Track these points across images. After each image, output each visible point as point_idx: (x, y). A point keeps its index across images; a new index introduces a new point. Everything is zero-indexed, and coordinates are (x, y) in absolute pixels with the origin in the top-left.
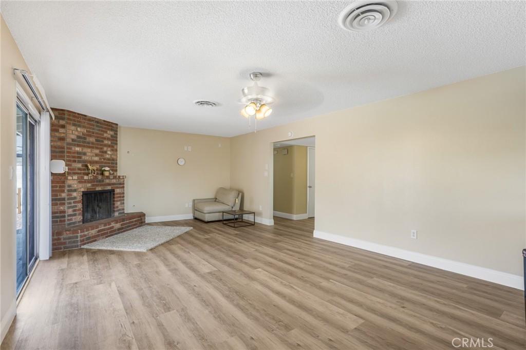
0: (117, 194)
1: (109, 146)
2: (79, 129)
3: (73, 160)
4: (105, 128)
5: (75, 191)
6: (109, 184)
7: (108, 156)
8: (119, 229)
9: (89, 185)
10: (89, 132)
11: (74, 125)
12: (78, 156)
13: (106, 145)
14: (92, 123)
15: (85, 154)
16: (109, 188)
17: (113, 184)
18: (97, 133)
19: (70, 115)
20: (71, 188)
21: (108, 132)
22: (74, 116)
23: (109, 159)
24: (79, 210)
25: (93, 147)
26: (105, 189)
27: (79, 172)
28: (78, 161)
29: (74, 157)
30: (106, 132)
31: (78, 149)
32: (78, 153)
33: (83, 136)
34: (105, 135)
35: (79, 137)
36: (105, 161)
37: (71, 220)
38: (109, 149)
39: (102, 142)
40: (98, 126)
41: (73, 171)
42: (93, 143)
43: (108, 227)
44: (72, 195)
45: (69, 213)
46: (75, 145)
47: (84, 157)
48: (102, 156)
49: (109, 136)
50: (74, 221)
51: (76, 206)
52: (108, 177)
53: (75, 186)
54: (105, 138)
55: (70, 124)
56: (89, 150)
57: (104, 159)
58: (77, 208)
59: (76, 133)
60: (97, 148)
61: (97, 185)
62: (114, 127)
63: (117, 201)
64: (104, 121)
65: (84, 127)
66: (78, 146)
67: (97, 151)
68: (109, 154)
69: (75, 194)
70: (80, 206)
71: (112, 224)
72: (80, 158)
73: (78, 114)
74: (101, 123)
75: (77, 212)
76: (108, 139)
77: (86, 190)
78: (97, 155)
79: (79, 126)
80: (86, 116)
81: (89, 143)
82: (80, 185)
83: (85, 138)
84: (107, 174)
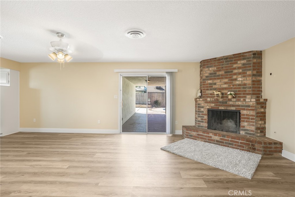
0: (244, 115)
1: (240, 74)
2: (210, 69)
3: (207, 89)
4: (235, 60)
5: (203, 107)
6: (233, 106)
7: (237, 82)
9: (213, 105)
10: (219, 68)
11: (208, 67)
12: (210, 86)
13: (235, 74)
14: (221, 61)
15: (215, 84)
16: (233, 108)
17: (239, 106)
18: (226, 67)
19: (204, 63)
20: (200, 106)
21: (239, 62)
22: (207, 62)
23: (239, 85)
24: (205, 120)
25: (222, 78)
26: (228, 109)
27: (211, 96)
28: (210, 89)
29: (207, 87)
30: (236, 63)
31: (210, 82)
32: (210, 84)
33: (214, 72)
34: (235, 66)
35: (211, 74)
36: (235, 86)
37: (200, 124)
38: (240, 76)
39: (232, 72)
40: (226, 62)
41: (207, 96)
42: (222, 75)
44: (200, 110)
45: (199, 120)
46: (208, 80)
47: (214, 86)
48: (230, 83)
49: (240, 65)
51: (203, 117)
52: (230, 100)
53: (203, 104)
54: (235, 69)
55: (205, 68)
56: (219, 81)
57: (233, 85)
58: (204, 118)
59: (209, 72)
60: (226, 78)
61: (220, 105)
62: (246, 56)
63: (244, 121)
64: (234, 55)
65: (215, 66)
66: (210, 79)
67: (226, 80)
68: (239, 81)
69: (202, 109)
70: (206, 117)
72: (212, 87)
73: (210, 59)
74: (230, 58)
75: (204, 121)
76: (239, 68)
77: (210, 108)
78: (226, 83)
79: (211, 67)
80: (216, 58)
81: (219, 76)
82: (206, 104)
83: (216, 73)
84: (230, 97)
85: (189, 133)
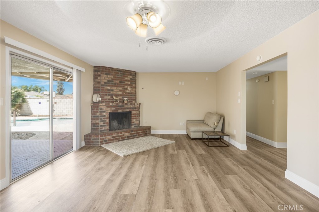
0: (133, 114)
1: (129, 85)
2: (109, 76)
3: (105, 94)
4: (126, 74)
5: (104, 112)
6: (127, 108)
7: (128, 91)
8: (128, 137)
9: (114, 109)
10: (115, 77)
11: (106, 74)
12: (108, 92)
13: (126, 85)
14: (117, 72)
15: (112, 90)
16: (128, 110)
17: (130, 108)
18: (120, 78)
19: (103, 69)
20: (101, 110)
21: (128, 77)
22: (105, 69)
23: (129, 93)
24: (107, 123)
25: (118, 86)
26: (125, 111)
27: (109, 101)
28: (108, 94)
29: (106, 92)
30: (127, 77)
31: (108, 88)
32: (108, 90)
33: (111, 80)
34: (126, 78)
35: (108, 81)
36: (126, 94)
37: (102, 128)
38: (129, 87)
39: (124, 82)
40: (121, 74)
41: (105, 101)
42: (118, 84)
43: (119, 135)
44: (102, 114)
45: (101, 125)
46: (106, 86)
47: (112, 92)
48: (124, 91)
49: (129, 79)
50: (104, 129)
51: (105, 121)
52: (126, 104)
53: (105, 109)
54: (126, 81)
55: (103, 74)
56: (115, 88)
57: (125, 93)
58: (106, 122)
59: (107, 79)
60: (121, 87)
61: (120, 109)
62: (132, 73)
63: (133, 119)
64: (125, 70)
65: (112, 75)
66: (108, 86)
67: (121, 89)
68: (129, 90)
69: (104, 114)
70: (108, 121)
71: (123, 133)
72: (110, 93)
73: (108, 67)
74: (123, 72)
75: (106, 124)
76: (128, 81)
77: (111, 112)
78: (120, 91)
79: (109, 74)
80: (113, 68)
81: (115, 84)
82: (108, 109)
83: (113, 81)
84: (126, 102)
85: (104, 139)
